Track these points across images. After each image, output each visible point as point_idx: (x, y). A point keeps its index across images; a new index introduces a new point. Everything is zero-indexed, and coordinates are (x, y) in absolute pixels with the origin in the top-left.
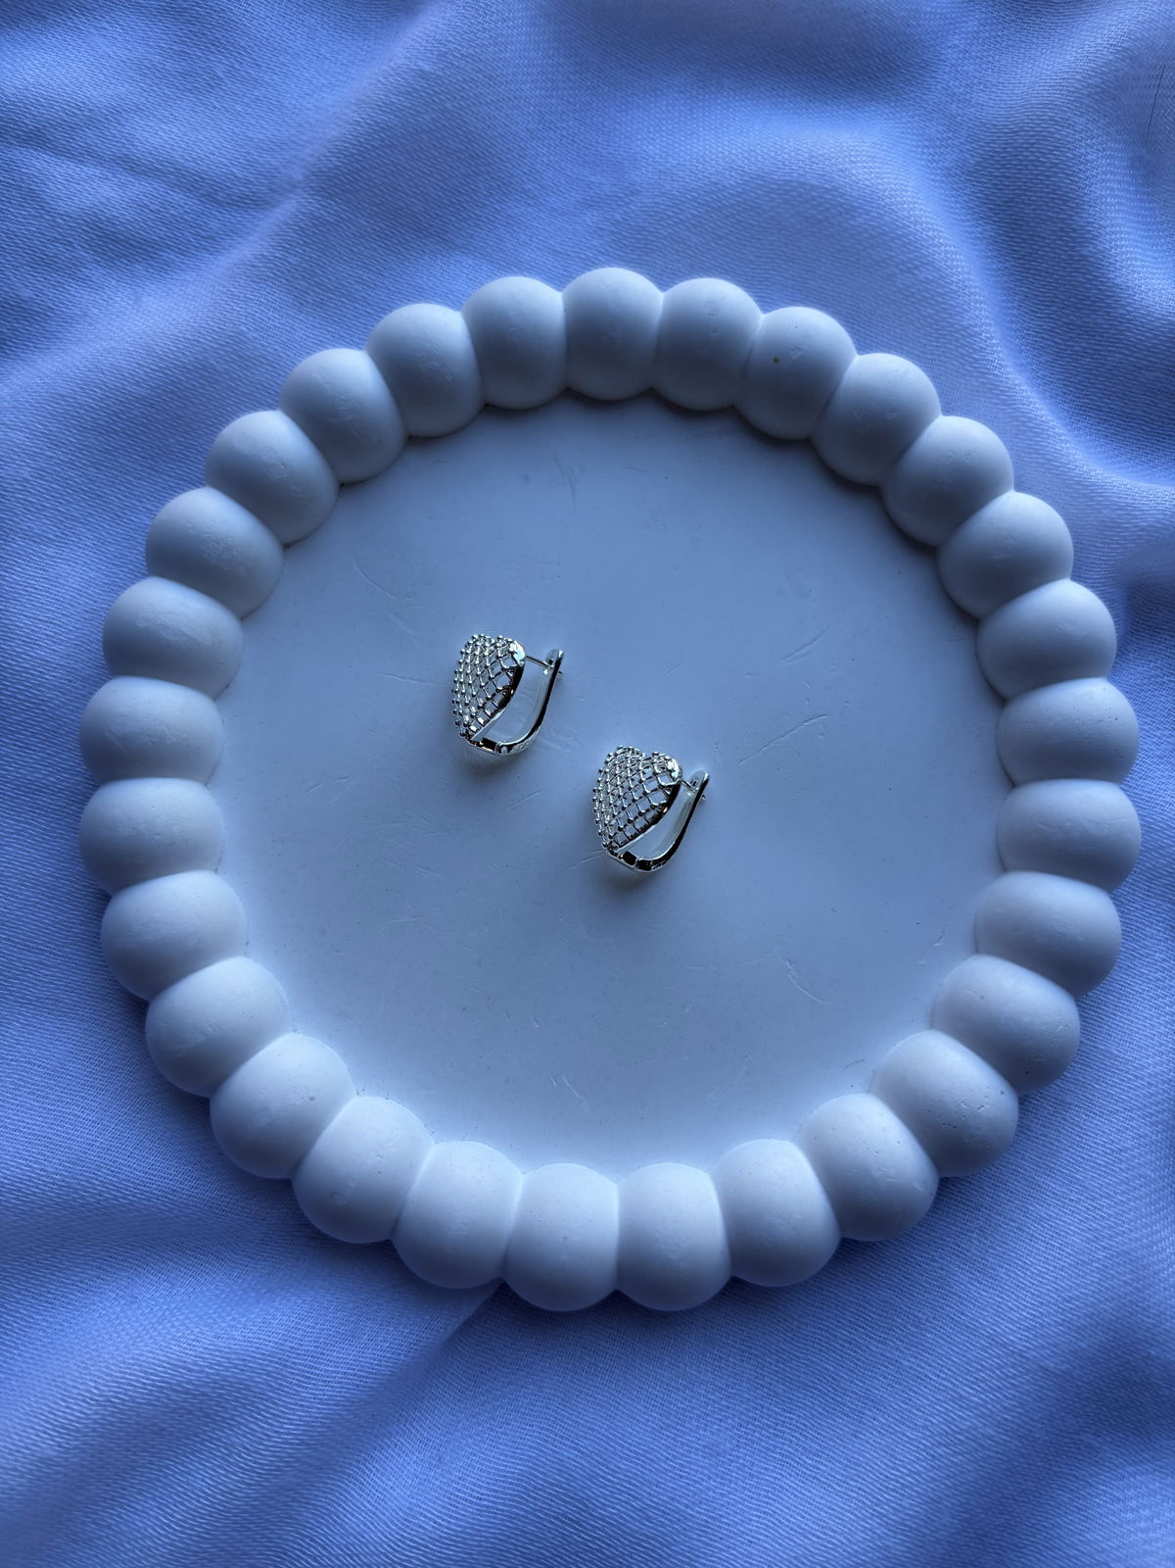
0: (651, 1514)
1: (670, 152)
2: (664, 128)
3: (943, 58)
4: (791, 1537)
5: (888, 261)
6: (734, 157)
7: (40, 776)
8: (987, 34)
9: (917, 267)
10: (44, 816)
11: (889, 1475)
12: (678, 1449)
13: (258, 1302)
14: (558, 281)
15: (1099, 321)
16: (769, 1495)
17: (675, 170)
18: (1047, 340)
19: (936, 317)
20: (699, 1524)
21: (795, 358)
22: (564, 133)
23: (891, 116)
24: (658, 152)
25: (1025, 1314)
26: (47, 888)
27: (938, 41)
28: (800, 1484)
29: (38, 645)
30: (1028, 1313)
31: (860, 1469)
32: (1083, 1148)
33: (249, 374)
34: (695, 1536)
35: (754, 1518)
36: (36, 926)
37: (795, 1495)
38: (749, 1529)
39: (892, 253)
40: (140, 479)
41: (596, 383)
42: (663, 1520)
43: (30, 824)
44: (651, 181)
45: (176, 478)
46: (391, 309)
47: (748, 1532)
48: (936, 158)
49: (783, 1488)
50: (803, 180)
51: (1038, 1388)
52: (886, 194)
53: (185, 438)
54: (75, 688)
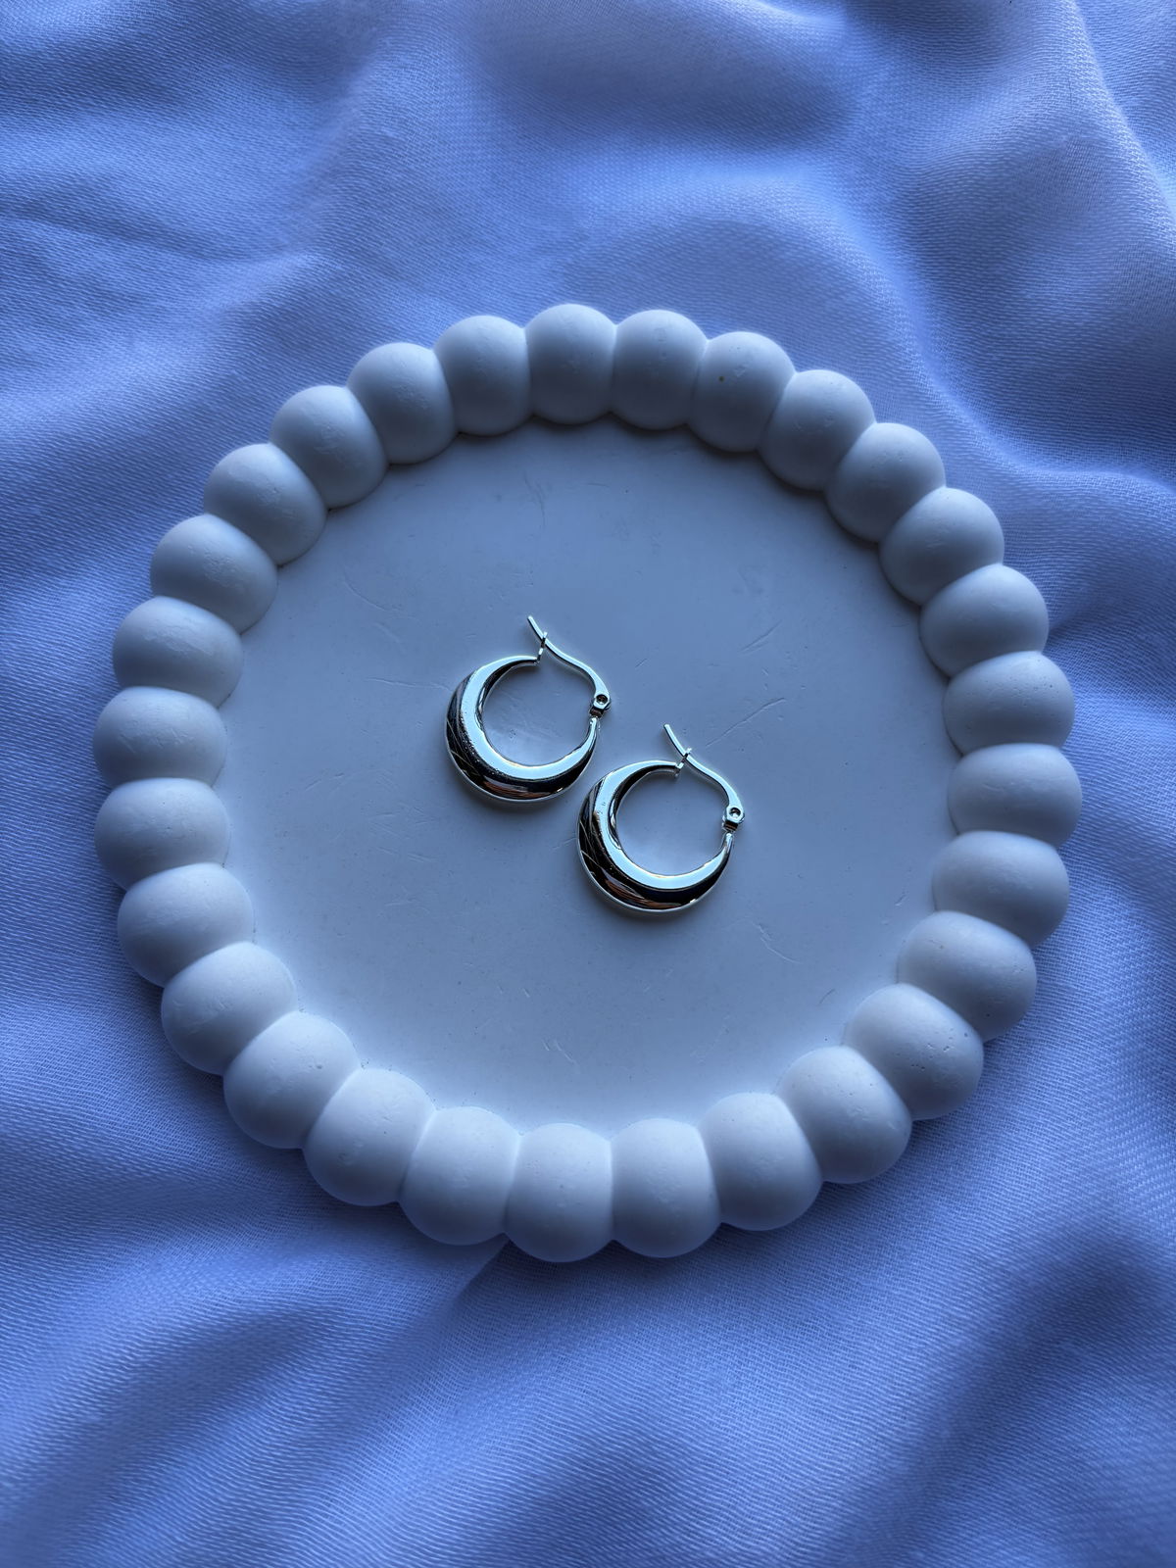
0: (656, 1448)
1: (614, 202)
2: (607, 181)
3: (858, 106)
4: (797, 1470)
5: (817, 289)
6: (671, 203)
7: (55, 787)
8: (897, 84)
9: (843, 293)
10: (60, 823)
11: (890, 1400)
12: (679, 1385)
13: (276, 1265)
14: (520, 319)
15: (1015, 333)
16: (774, 1430)
17: (618, 217)
18: (968, 351)
19: (864, 336)
20: (705, 1459)
21: (738, 376)
22: (516, 190)
23: (813, 161)
24: (603, 201)
25: (1003, 1231)
26: (69, 891)
27: (853, 92)
28: (804, 1418)
29: (52, 666)
30: (1005, 1230)
31: (861, 1397)
32: (1048, 1076)
33: (240, 414)
34: (701, 1470)
35: (760, 1454)
36: (60, 927)
37: (800, 1430)
38: (755, 1464)
39: (819, 282)
40: (141, 512)
41: (558, 408)
42: (668, 1454)
43: (47, 831)
44: (598, 227)
45: (174, 510)
46: (367, 350)
47: (755, 1467)
48: (856, 195)
49: (788, 1423)
50: (734, 220)
51: (1020, 1300)
52: (811, 229)
53: (182, 473)
54: (86, 704)
